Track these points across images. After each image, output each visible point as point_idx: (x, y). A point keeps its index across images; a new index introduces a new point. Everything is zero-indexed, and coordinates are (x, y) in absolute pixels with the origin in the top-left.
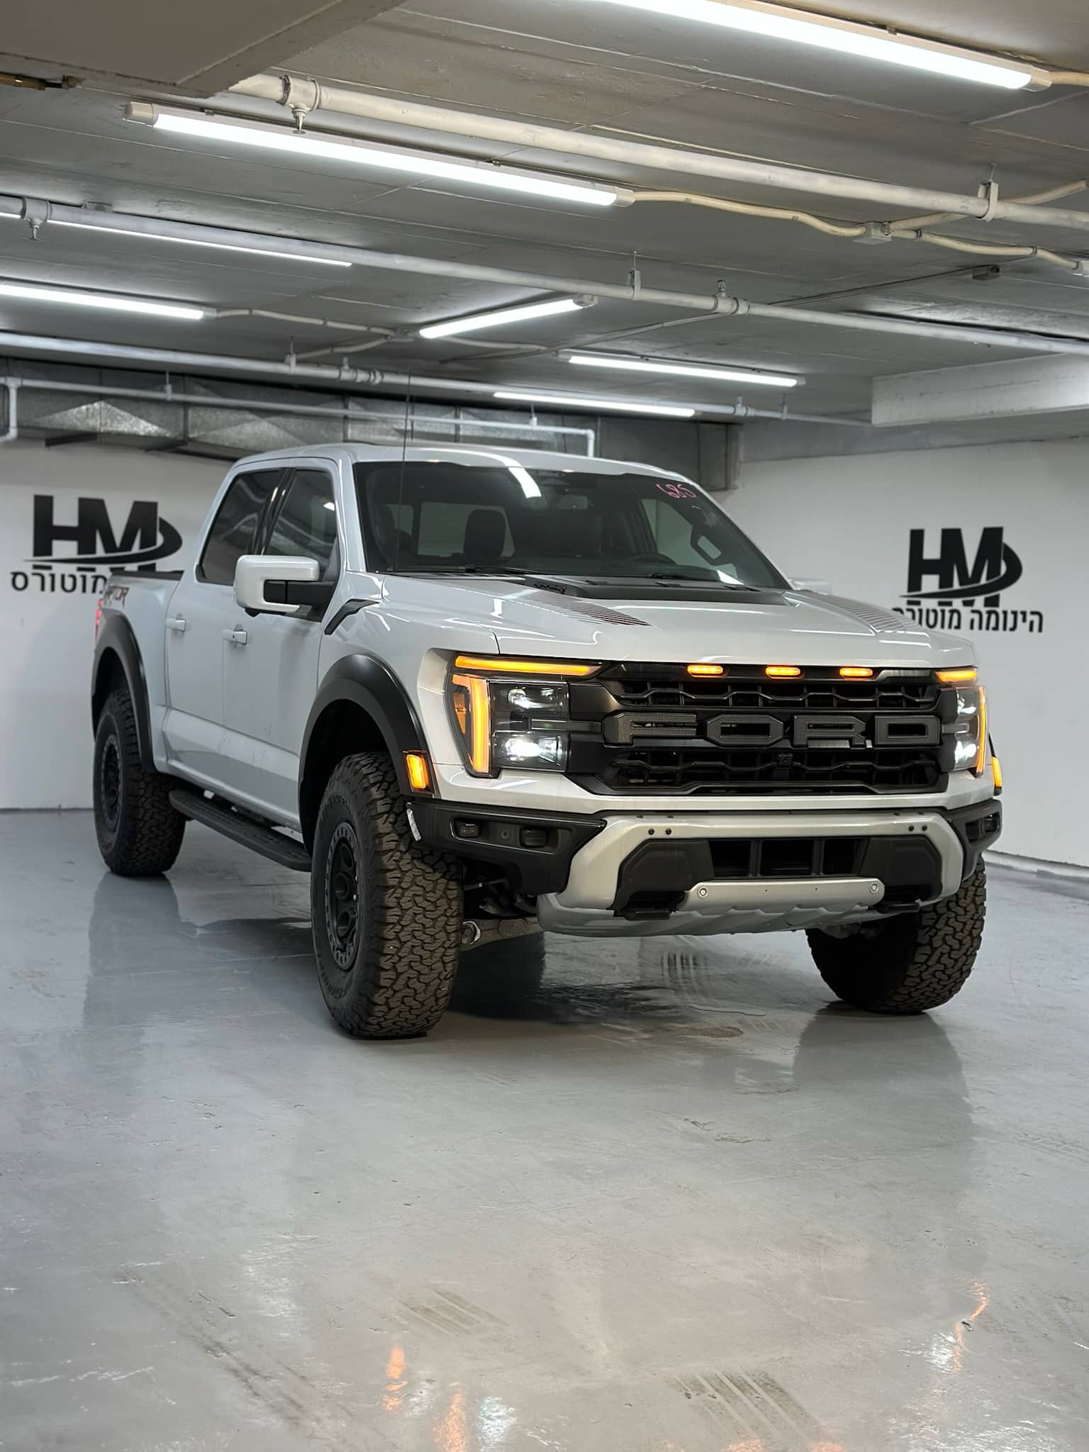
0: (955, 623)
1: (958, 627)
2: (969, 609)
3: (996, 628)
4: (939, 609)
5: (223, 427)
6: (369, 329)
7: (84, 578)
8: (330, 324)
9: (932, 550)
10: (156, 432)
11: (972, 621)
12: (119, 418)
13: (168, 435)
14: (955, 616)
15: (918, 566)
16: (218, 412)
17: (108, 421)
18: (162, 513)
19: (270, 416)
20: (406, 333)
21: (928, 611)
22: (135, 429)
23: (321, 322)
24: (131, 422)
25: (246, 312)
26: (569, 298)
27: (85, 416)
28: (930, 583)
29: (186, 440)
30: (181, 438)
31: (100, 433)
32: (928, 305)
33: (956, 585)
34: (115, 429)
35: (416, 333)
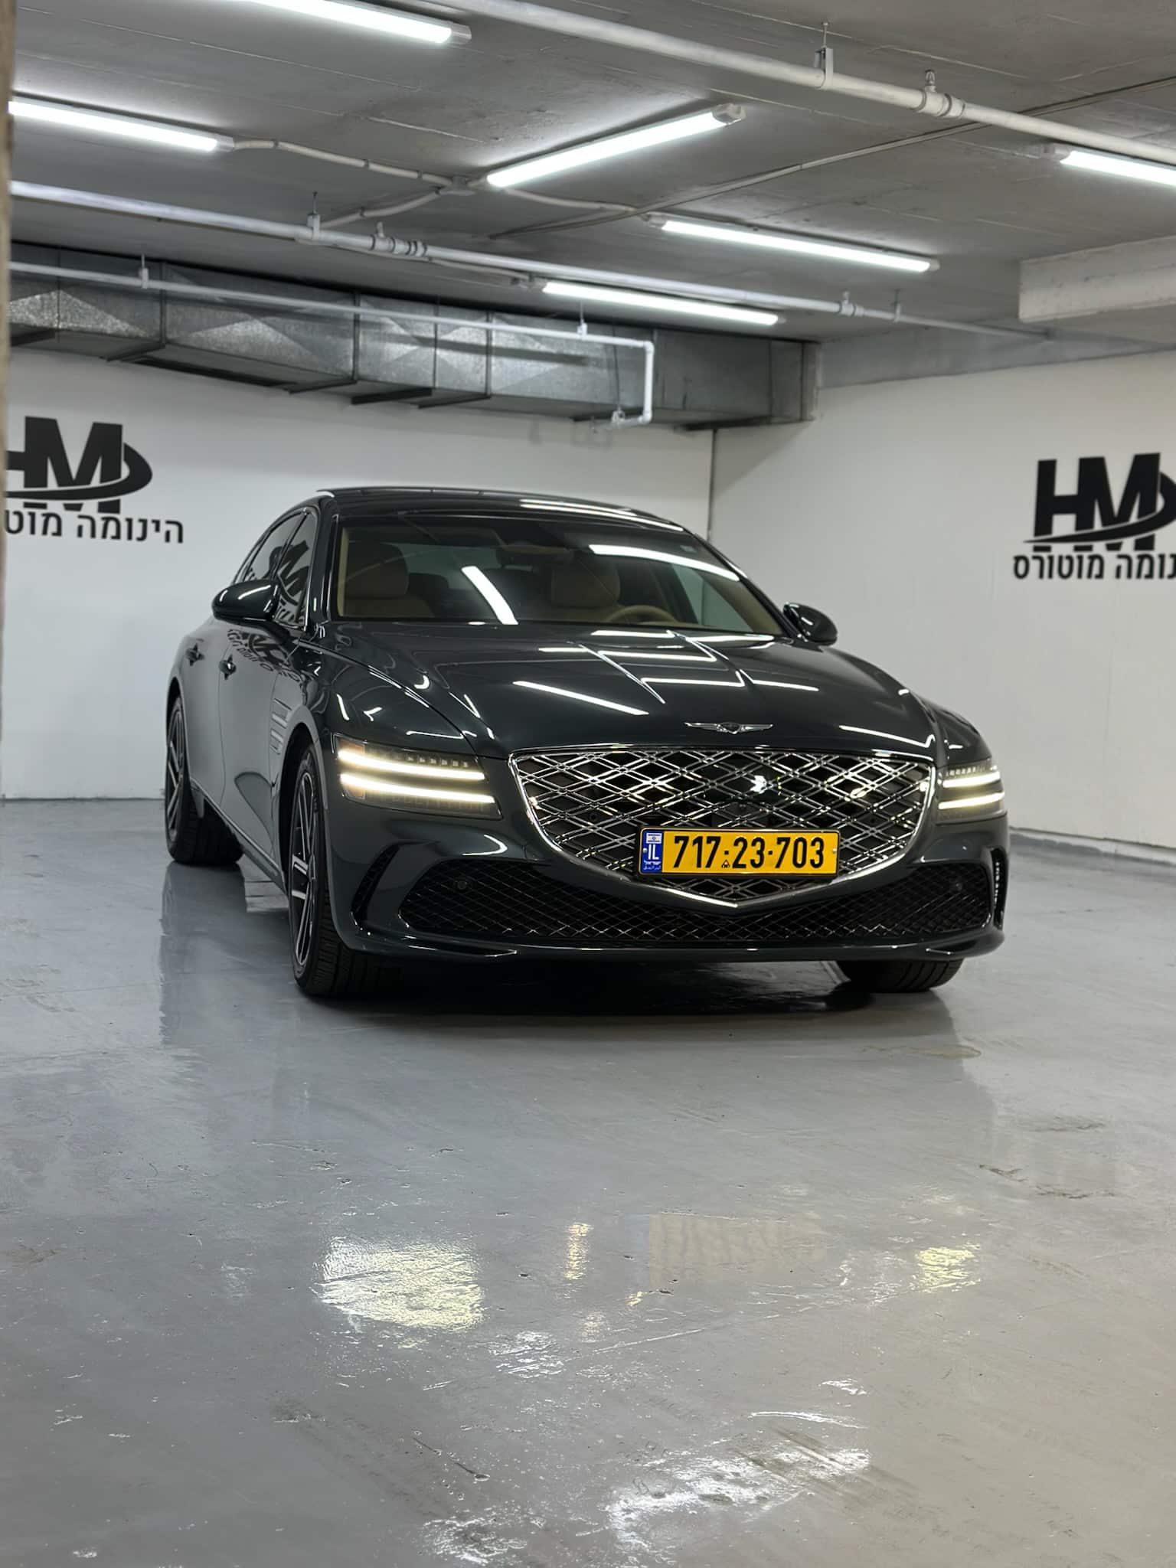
0: (1096, 570)
1: (1100, 576)
2: (1115, 553)
3: (1150, 576)
4: (1075, 555)
5: (209, 327)
6: (420, 177)
7: (32, 515)
8: (373, 167)
9: (1066, 484)
10: (127, 331)
11: (1119, 569)
12: (81, 311)
13: (142, 333)
14: (1097, 563)
15: (1048, 505)
16: (203, 309)
17: (69, 316)
18: (128, 438)
19: (264, 316)
20: (466, 182)
21: (1061, 558)
22: (101, 326)
23: (361, 164)
24: (97, 317)
25: (270, 145)
26: (708, 112)
27: (39, 308)
28: (1064, 524)
29: (162, 342)
30: (158, 339)
31: (58, 330)
32: (1160, 129)
33: (1098, 526)
34: (76, 325)
35: (482, 181)
